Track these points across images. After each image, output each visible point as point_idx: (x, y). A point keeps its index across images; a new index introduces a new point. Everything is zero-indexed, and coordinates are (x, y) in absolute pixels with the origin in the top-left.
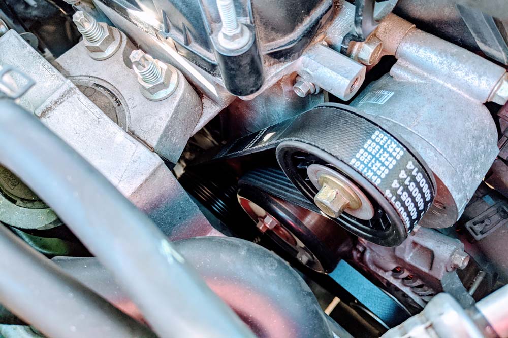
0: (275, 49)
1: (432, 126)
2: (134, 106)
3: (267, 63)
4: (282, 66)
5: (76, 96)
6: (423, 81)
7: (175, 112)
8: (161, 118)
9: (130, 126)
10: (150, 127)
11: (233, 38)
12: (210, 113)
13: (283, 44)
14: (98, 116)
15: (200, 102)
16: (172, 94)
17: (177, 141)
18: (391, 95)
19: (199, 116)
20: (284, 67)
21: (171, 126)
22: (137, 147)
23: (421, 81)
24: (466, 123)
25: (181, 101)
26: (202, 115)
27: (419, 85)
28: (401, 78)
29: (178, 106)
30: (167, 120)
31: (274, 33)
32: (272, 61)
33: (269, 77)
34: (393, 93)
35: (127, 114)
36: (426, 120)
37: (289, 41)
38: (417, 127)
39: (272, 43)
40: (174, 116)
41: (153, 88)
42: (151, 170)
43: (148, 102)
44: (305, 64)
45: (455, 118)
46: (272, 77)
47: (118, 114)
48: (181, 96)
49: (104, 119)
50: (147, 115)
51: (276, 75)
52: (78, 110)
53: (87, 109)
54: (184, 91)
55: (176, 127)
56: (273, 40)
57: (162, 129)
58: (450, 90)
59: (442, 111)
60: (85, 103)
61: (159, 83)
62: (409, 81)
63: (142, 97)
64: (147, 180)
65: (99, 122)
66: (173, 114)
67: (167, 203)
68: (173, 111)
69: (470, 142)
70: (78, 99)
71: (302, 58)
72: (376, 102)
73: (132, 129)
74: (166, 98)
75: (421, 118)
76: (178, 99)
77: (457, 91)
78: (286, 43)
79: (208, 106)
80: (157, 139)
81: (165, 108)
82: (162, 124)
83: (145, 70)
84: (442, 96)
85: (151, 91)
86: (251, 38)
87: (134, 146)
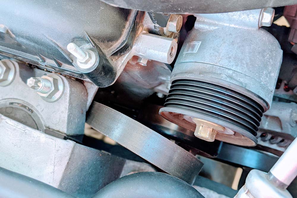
0: (115, 51)
1: (230, 58)
2: (42, 109)
3: (114, 60)
4: (124, 57)
5: (3, 121)
6: (216, 28)
7: (69, 104)
8: (62, 112)
9: (45, 124)
10: (58, 120)
11: (86, 62)
12: (93, 91)
13: (119, 46)
14: (23, 129)
15: (83, 87)
16: (63, 93)
17: (79, 120)
18: (200, 44)
19: (87, 96)
20: (125, 58)
21: (71, 113)
22: (56, 141)
23: (215, 28)
24: (251, 46)
25: (70, 95)
26: (88, 95)
27: (214, 31)
28: (203, 30)
29: (70, 99)
30: (67, 112)
31: (110, 43)
32: (116, 57)
33: (119, 68)
34: (201, 42)
35: (39, 116)
36: (225, 55)
37: (121, 43)
38: (220, 62)
39: (111, 48)
40: (70, 107)
41: (50, 95)
42: (70, 151)
43: (50, 103)
44: (138, 51)
45: (243, 46)
46: (121, 66)
47: (34, 119)
48: (70, 92)
49: (28, 130)
50: (53, 113)
51: (123, 64)
52: (9, 130)
53: (15, 128)
54: (70, 88)
55: (74, 112)
56: (111, 46)
57: (66, 119)
58: (234, 28)
59: (233, 45)
60: (11, 124)
61: (52, 91)
62: (208, 30)
63: (45, 102)
64: (70, 159)
65: (26, 133)
66: (69, 106)
67: (89, 163)
68: (68, 104)
69: (258, 57)
70: (6, 123)
71: (134, 47)
72: (192, 51)
73: (47, 126)
74: (60, 97)
75: (222, 55)
76: (68, 95)
77: (239, 27)
78: (120, 44)
79: (89, 87)
80: (66, 127)
81: (62, 104)
82: (65, 116)
83: (40, 88)
84: (230, 34)
85: (49, 97)
86: (97, 57)
87: (54, 141)
